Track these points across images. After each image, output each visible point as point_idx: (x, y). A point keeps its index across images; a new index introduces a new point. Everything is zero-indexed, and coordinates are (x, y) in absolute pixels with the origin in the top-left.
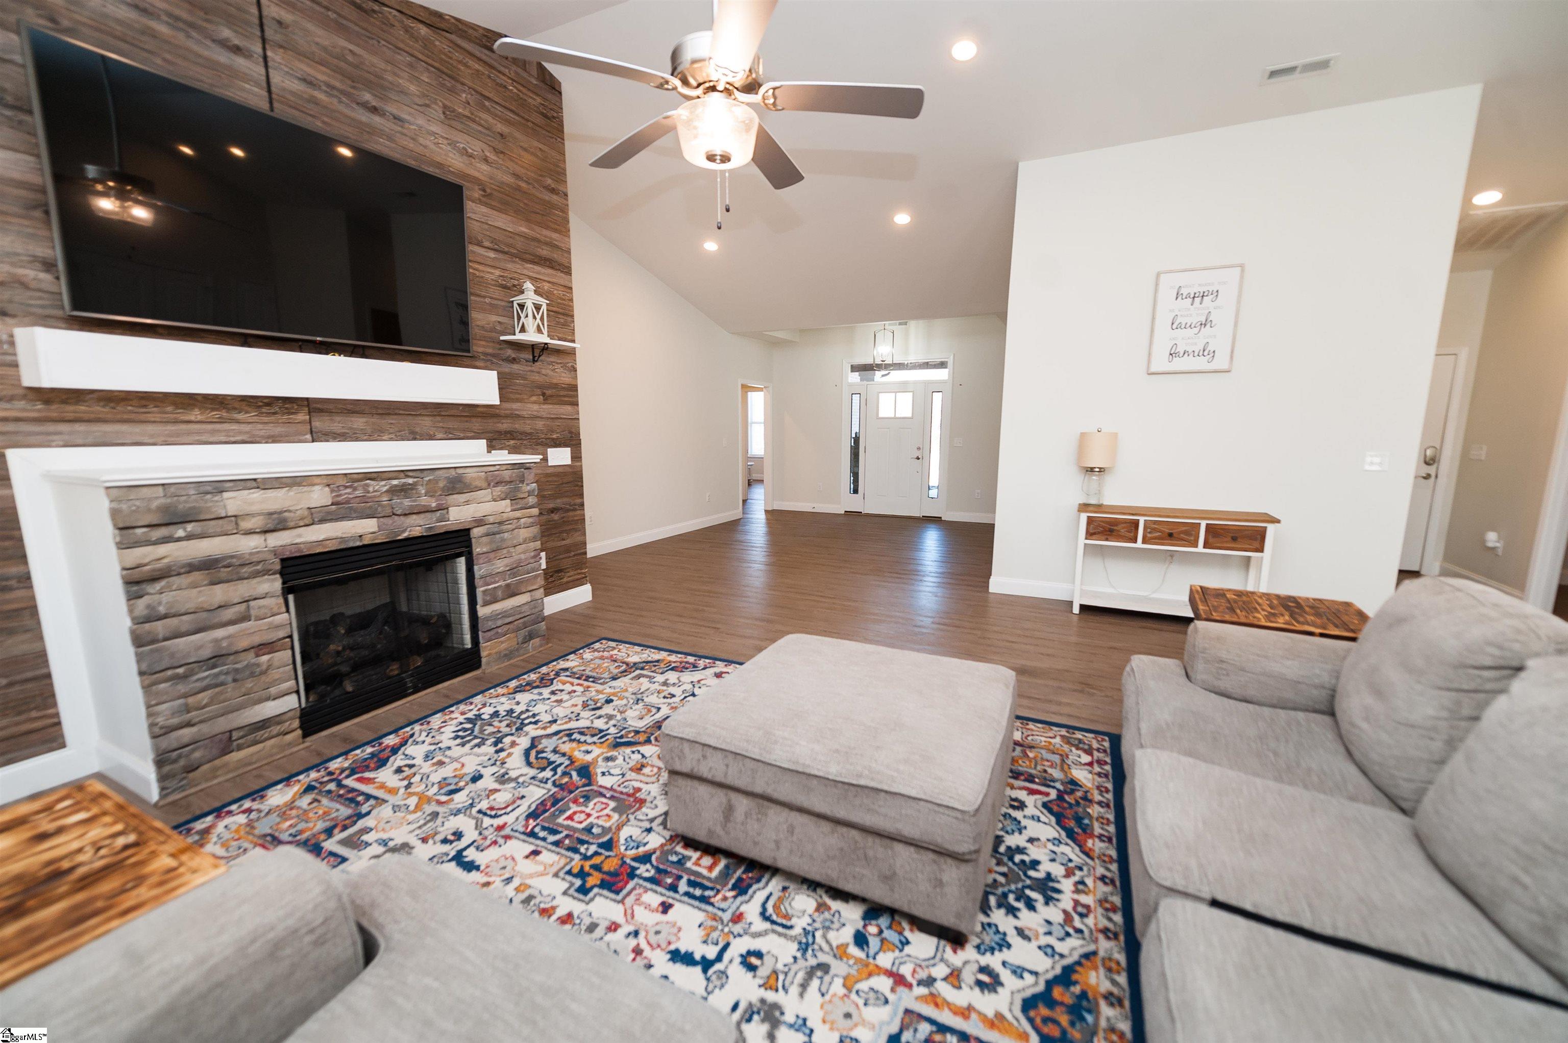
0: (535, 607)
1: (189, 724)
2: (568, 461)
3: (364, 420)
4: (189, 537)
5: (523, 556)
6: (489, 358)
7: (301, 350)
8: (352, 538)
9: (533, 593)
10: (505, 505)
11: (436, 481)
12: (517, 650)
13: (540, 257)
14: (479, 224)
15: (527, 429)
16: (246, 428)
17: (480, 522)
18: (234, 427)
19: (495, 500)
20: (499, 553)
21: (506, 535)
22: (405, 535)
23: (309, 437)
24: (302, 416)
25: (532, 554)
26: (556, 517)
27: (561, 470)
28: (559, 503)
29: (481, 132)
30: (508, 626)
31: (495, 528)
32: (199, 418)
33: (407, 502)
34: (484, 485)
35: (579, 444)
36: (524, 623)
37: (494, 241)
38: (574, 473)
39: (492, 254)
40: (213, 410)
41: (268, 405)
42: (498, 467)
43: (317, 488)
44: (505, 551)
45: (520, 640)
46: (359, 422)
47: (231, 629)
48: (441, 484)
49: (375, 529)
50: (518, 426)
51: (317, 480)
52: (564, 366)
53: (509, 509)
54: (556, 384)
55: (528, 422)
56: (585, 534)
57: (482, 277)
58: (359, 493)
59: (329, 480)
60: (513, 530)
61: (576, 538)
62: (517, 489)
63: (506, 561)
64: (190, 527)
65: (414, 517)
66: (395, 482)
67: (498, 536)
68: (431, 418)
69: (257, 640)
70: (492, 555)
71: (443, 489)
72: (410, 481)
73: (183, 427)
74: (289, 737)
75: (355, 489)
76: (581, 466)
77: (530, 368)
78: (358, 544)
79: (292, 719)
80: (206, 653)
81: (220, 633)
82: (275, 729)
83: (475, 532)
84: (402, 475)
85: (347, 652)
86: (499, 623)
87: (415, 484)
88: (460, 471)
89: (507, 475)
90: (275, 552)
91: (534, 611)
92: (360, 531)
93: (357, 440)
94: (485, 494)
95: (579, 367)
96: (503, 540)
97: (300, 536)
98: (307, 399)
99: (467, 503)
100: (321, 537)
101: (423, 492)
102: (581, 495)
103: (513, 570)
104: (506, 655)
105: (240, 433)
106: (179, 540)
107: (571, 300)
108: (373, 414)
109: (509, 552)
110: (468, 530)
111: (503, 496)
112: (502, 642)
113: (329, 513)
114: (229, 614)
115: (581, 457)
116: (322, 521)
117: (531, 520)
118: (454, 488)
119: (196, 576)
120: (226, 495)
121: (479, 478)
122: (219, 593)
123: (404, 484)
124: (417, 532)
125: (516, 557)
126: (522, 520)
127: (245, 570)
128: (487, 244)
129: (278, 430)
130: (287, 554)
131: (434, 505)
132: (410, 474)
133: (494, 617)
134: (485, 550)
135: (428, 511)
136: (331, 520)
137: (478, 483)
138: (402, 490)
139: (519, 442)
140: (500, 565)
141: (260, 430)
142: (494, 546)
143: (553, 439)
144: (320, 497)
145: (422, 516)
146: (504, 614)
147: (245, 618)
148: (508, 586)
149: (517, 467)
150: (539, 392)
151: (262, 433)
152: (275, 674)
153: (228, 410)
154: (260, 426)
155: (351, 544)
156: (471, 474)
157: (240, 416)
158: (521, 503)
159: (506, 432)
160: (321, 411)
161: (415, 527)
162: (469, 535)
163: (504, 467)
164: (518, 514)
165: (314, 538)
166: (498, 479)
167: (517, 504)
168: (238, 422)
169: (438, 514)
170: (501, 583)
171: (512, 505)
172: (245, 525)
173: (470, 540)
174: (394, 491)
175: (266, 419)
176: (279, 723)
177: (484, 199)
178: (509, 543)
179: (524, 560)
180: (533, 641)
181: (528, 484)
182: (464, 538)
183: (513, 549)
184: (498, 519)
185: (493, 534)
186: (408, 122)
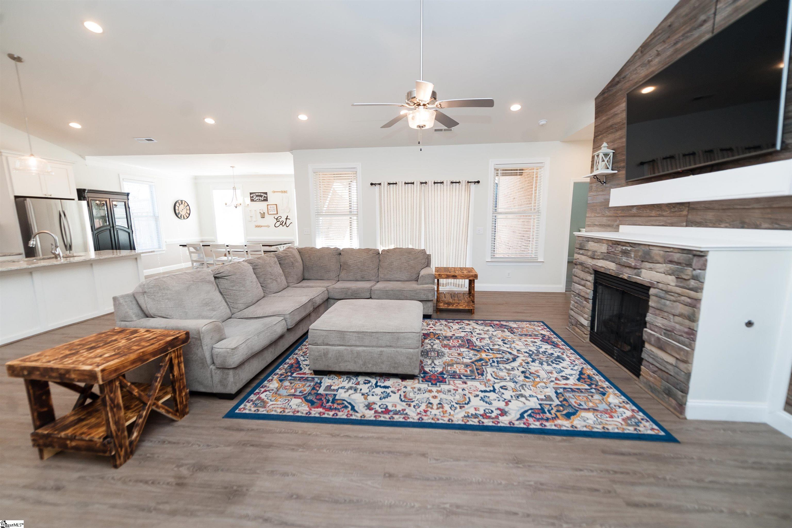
0: (681, 377)
1: (573, 310)
3: (713, 214)
5: (678, 326)
8: (608, 270)
9: (679, 362)
10: (671, 280)
11: (639, 251)
12: (659, 392)
16: (665, 219)
17: (653, 285)
19: (665, 274)
20: (662, 314)
21: (668, 303)
22: (621, 276)
25: (686, 330)
30: (656, 369)
31: (662, 294)
33: (625, 260)
34: (661, 260)
36: (667, 378)
41: (674, 207)
42: (672, 250)
43: (604, 245)
44: (666, 314)
45: (662, 387)
46: (710, 215)
48: (640, 254)
49: (614, 269)
51: (604, 241)
53: (673, 284)
59: (607, 242)
60: (674, 301)
62: (682, 271)
63: (665, 322)
64: (582, 251)
65: (627, 269)
67: (663, 301)
69: (587, 296)
70: (658, 312)
71: (640, 257)
72: (629, 248)
74: (585, 335)
75: (613, 248)
78: (609, 273)
79: (587, 330)
83: (652, 291)
86: (651, 360)
88: (651, 248)
89: (676, 256)
90: (593, 266)
91: (676, 376)
92: (610, 268)
93: (707, 226)
94: (662, 267)
96: (665, 305)
99: (651, 270)
100: (603, 266)
101: (633, 256)
103: (667, 332)
104: (651, 386)
105: (663, 221)
106: (581, 254)
108: (718, 209)
109: (668, 316)
110: (650, 288)
111: (670, 272)
112: (652, 377)
113: (604, 256)
114: (583, 282)
116: (603, 259)
117: (689, 300)
118: (645, 258)
119: (580, 267)
120: (590, 242)
121: (660, 255)
122: (583, 275)
123: (626, 249)
124: (625, 276)
125: (673, 324)
126: (683, 298)
127: (589, 271)
129: (675, 220)
130: (595, 269)
131: (633, 264)
133: (653, 356)
134: (653, 305)
135: (631, 267)
137: (658, 258)
138: (625, 253)
140: (660, 322)
141: (669, 220)
142: (659, 306)
144: (604, 249)
145: (630, 269)
147: (587, 287)
148: (659, 338)
149: (685, 252)
152: (587, 311)
153: (662, 210)
154: (669, 218)
156: (655, 251)
158: (685, 284)
160: (693, 209)
161: (626, 274)
162: (648, 290)
164: (679, 290)
165: (601, 265)
166: (670, 259)
167: (681, 282)
168: (663, 216)
169: (636, 271)
170: (658, 334)
171: (677, 281)
172: (589, 254)
173: (649, 295)
174: (623, 252)
175: (671, 215)
176: (584, 329)
178: (669, 310)
179: (680, 331)
180: (671, 399)
181: (694, 270)
182: (646, 291)
183: (671, 317)
184: (665, 287)
185: (660, 297)
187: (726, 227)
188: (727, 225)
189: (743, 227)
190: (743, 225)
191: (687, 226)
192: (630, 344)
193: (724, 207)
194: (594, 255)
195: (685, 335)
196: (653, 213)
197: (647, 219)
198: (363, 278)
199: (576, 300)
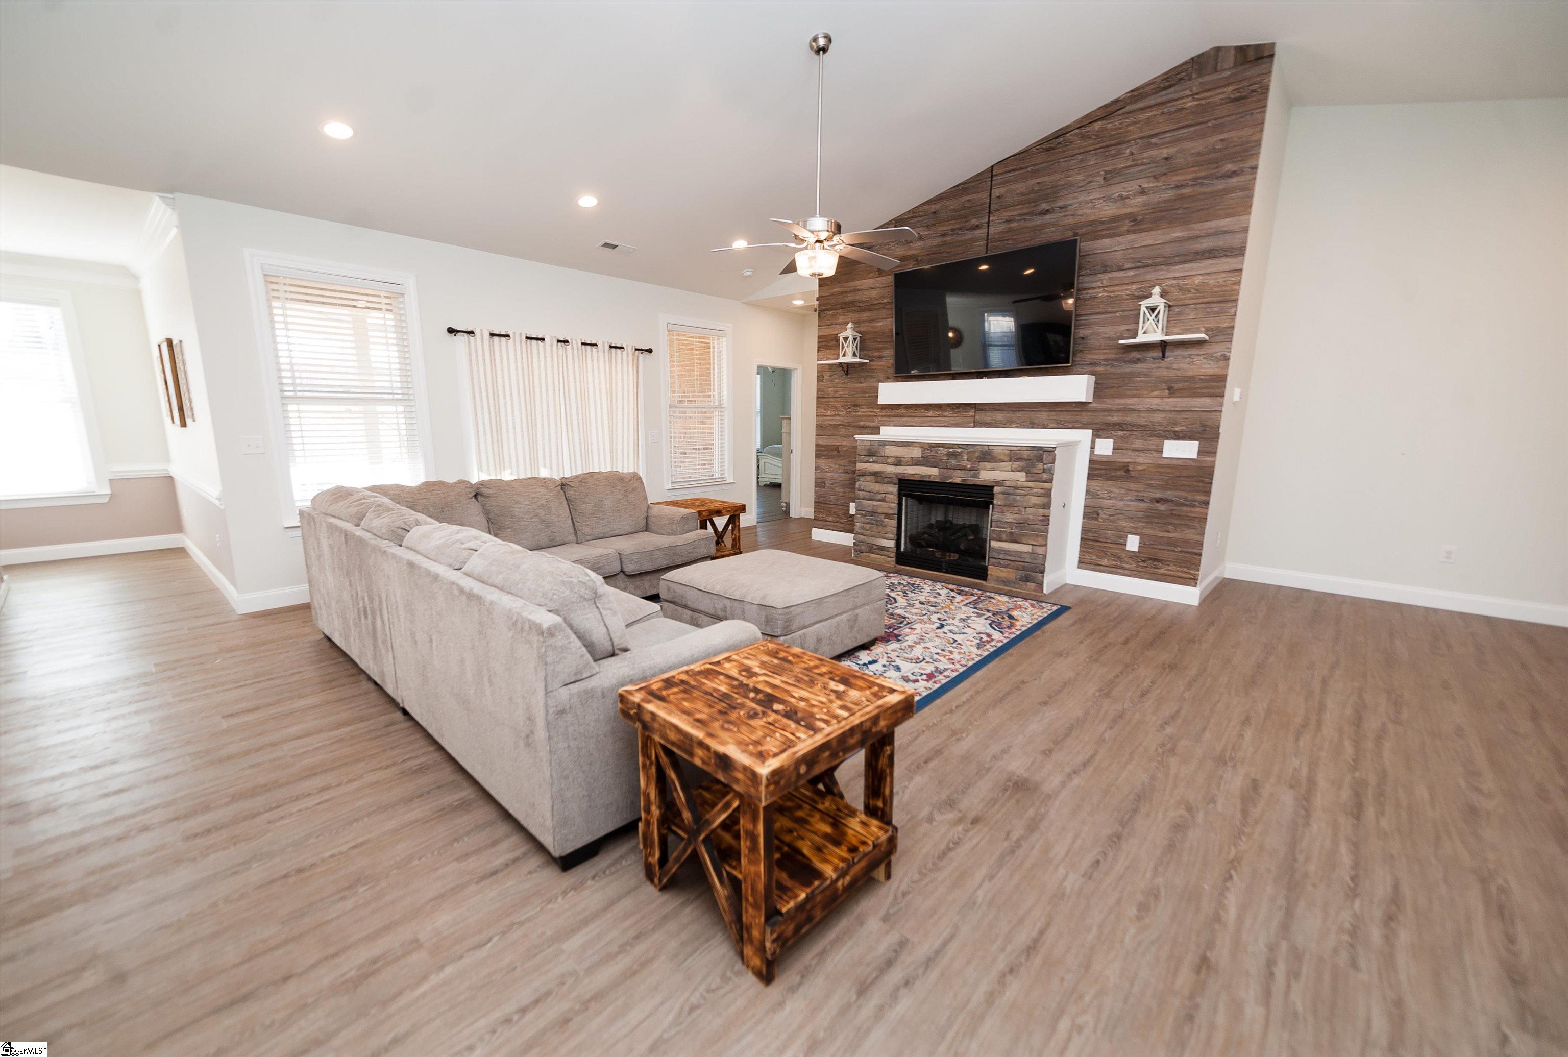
0: (1035, 559)
1: (862, 534)
2: (1194, 455)
3: (1003, 415)
4: (873, 462)
5: (1031, 517)
6: (1110, 362)
8: (926, 476)
10: (1021, 476)
11: (974, 452)
12: (1014, 583)
13: (1197, 253)
14: (1122, 252)
15: (1142, 421)
16: (947, 419)
17: (998, 483)
18: (943, 419)
19: (1012, 471)
20: (1011, 509)
21: (1018, 497)
22: (950, 481)
23: (972, 424)
24: (971, 413)
25: (1041, 518)
26: (1162, 507)
27: (1180, 463)
28: (1169, 494)
29: (1141, 171)
30: (1009, 562)
31: (1011, 490)
32: (932, 415)
33: (954, 462)
34: (1006, 459)
35: (1216, 437)
36: (1023, 567)
37: (1136, 260)
38: (1200, 468)
39: (1131, 273)
40: (937, 411)
41: (957, 408)
42: (1019, 448)
43: (917, 448)
44: (1016, 509)
45: (1018, 577)
46: (1000, 416)
47: (878, 503)
48: (977, 455)
49: (937, 474)
50: (1131, 419)
51: (916, 445)
52: (1209, 357)
53: (1024, 480)
54: (1193, 377)
55: (1143, 415)
56: (1203, 534)
57: (1117, 296)
58: (932, 453)
59: (922, 445)
60: (1026, 495)
61: (1190, 535)
62: (1033, 466)
63: (1016, 516)
64: (874, 458)
65: (959, 471)
66: (951, 450)
67: (1011, 496)
68: (1047, 413)
69: (885, 511)
70: (1005, 509)
71: (977, 458)
72: (960, 450)
73: (926, 419)
74: (889, 559)
75: (932, 451)
76: (1214, 462)
77: (1156, 365)
78: (928, 480)
79: (892, 552)
80: (870, 509)
81: (875, 503)
82: (885, 553)
83: (996, 489)
84: (956, 446)
85: (926, 536)
86: (1001, 557)
87: (962, 452)
88: (991, 448)
89: (1025, 454)
90: (896, 474)
91: (1033, 561)
92: (930, 473)
94: (1007, 465)
95: (1234, 356)
96: (1015, 500)
97: (906, 470)
98: (975, 404)
99: (993, 469)
100: (913, 473)
101: (966, 458)
102: (1208, 493)
103: (1020, 524)
104: (1003, 582)
105: (945, 422)
106: (871, 462)
107: (1238, 283)
108: (1008, 411)
109: (1019, 510)
110: (993, 487)
111: (1020, 469)
112: (1002, 571)
113: (918, 461)
114: (879, 496)
116: (916, 465)
117: (1043, 491)
118: (984, 458)
119: (872, 478)
120: (886, 447)
121: (1004, 454)
122: (877, 487)
123: (955, 452)
124: (958, 480)
125: (1026, 516)
126: (1035, 490)
127: (886, 480)
128: (1127, 266)
129: (960, 420)
130: (900, 477)
131: (969, 466)
132: (961, 447)
133: (1000, 551)
134: (999, 503)
135: (963, 469)
136: (919, 465)
137: (1002, 457)
138: (953, 455)
139: (1128, 433)
140: (1009, 517)
142: (1008, 503)
143: (1175, 432)
144: (917, 453)
145: (963, 471)
146: (1007, 552)
147: (883, 500)
148: (1011, 533)
149: (1035, 449)
150: (1164, 386)
151: (953, 422)
152: (889, 529)
153: (942, 411)
154: (953, 419)
155: (925, 479)
156: (998, 450)
157: (945, 414)
158: (1036, 477)
159: (1115, 424)
160: (981, 410)
161: (957, 478)
162: (993, 491)
163: (1026, 448)
164: (1030, 484)
165: (910, 472)
166: (1018, 456)
167: (1032, 477)
168: (945, 416)
169: (972, 472)
170: (1009, 530)
171: (1027, 476)
172: (889, 461)
173: (993, 494)
174: (950, 455)
175: (955, 415)
176: (888, 551)
177: (1133, 228)
178: (1020, 504)
179: (1033, 520)
180: (1029, 584)
181: (1044, 464)
182: (990, 492)
183: (1023, 510)
184: (1013, 484)
185: (1008, 494)
186: (1071, 205)
189: (1033, 427)
190: (1033, 425)
191: (974, 427)
192: (958, 551)
193: (1014, 410)
194: (900, 461)
195: (1039, 523)
196: (931, 413)
197: (922, 419)
198: (552, 540)
199: (868, 521)
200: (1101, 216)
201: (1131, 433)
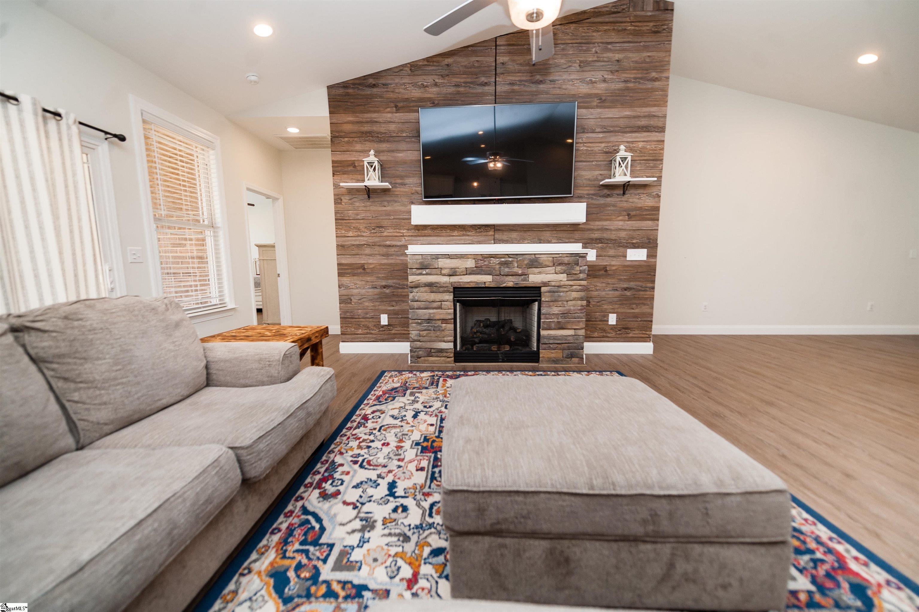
0: (577, 340)
1: (419, 341)
2: (644, 258)
3: (517, 234)
4: (427, 274)
5: (572, 308)
6: (591, 196)
7: (494, 203)
8: (481, 283)
9: (577, 331)
10: (563, 277)
11: (523, 260)
12: (562, 360)
13: (639, 127)
14: (594, 120)
15: (613, 237)
16: (471, 238)
17: (546, 284)
18: (467, 238)
19: (556, 273)
20: (556, 303)
21: (562, 294)
22: (504, 285)
23: (493, 242)
24: (491, 233)
25: (579, 308)
26: (628, 293)
27: (637, 263)
28: (632, 284)
29: (603, 66)
30: (557, 345)
31: (555, 289)
32: (457, 234)
33: (507, 270)
34: (551, 264)
35: (656, 246)
36: (568, 347)
37: (604, 127)
38: (649, 266)
39: (601, 135)
40: (461, 231)
41: (479, 228)
42: (561, 255)
43: (470, 259)
44: (560, 303)
45: (564, 355)
46: (514, 235)
47: (435, 311)
48: (526, 262)
49: (491, 280)
50: (606, 235)
51: (470, 256)
52: (649, 195)
53: (565, 279)
54: (641, 207)
55: (614, 233)
56: (652, 308)
57: (592, 150)
58: (486, 263)
59: (476, 257)
60: (567, 292)
61: (645, 309)
62: (572, 269)
63: (560, 308)
64: (427, 270)
65: (510, 277)
66: (503, 260)
67: (556, 293)
68: (550, 232)
69: (442, 317)
70: (551, 304)
71: (526, 265)
72: (510, 259)
73: (452, 238)
74: (449, 359)
75: (485, 261)
76: (656, 262)
77: (620, 199)
78: (483, 286)
79: (451, 352)
80: (427, 317)
81: (431, 311)
82: (445, 354)
83: (543, 289)
84: (507, 256)
85: (478, 334)
86: (551, 342)
87: (512, 261)
88: (537, 256)
89: (566, 260)
90: (451, 283)
91: (576, 341)
92: (485, 280)
94: (552, 269)
95: (663, 194)
96: (559, 296)
97: (461, 279)
98: (494, 225)
99: (540, 273)
100: (469, 281)
101: (516, 265)
102: (653, 282)
103: (564, 314)
104: (554, 361)
105: (469, 240)
106: (424, 275)
107: (663, 149)
108: (521, 231)
109: (563, 304)
110: (540, 288)
111: (562, 271)
112: (552, 353)
113: (473, 271)
114: (435, 305)
115: (656, 256)
116: (470, 274)
117: (580, 287)
118: (532, 265)
119: (427, 288)
120: (439, 260)
121: (548, 260)
122: (433, 296)
123: (506, 261)
124: (511, 284)
125: (568, 308)
126: (574, 287)
127: (441, 289)
128: (597, 130)
129: (482, 239)
130: (456, 286)
131: (520, 272)
132: (511, 256)
133: (549, 337)
134: (547, 300)
135: (517, 275)
136: (474, 274)
137: (547, 263)
138: (505, 264)
139: (605, 245)
140: (556, 310)
141: (476, 239)
142: (553, 299)
143: (633, 243)
144: (470, 264)
145: (514, 277)
146: (555, 338)
147: (440, 308)
148: (559, 322)
149: (573, 255)
150: (625, 213)
152: (447, 333)
153: (466, 231)
154: (475, 237)
155: (480, 286)
156: (543, 258)
157: (469, 233)
158: (575, 277)
159: (596, 239)
160: (499, 230)
161: (510, 282)
162: (540, 290)
163: (565, 255)
164: (571, 283)
165: (466, 281)
166: (560, 262)
167: (571, 277)
168: (468, 236)
169: (523, 277)
170: (556, 320)
171: (567, 277)
172: (444, 272)
173: (540, 293)
174: (502, 264)
175: (478, 234)
176: (447, 352)
177: (599, 104)
178: (564, 299)
179: (574, 310)
180: (573, 359)
181: (581, 266)
182: (538, 291)
183: (565, 303)
184: (558, 284)
185: (554, 292)
186: (558, 80)
187: (528, 243)
188: (529, 241)
189: (540, 243)
190: (540, 241)
192: (508, 342)
193: (525, 229)
194: (456, 272)
195: (578, 312)
197: (448, 238)
199: (425, 328)
200: (579, 93)
201: (607, 245)
